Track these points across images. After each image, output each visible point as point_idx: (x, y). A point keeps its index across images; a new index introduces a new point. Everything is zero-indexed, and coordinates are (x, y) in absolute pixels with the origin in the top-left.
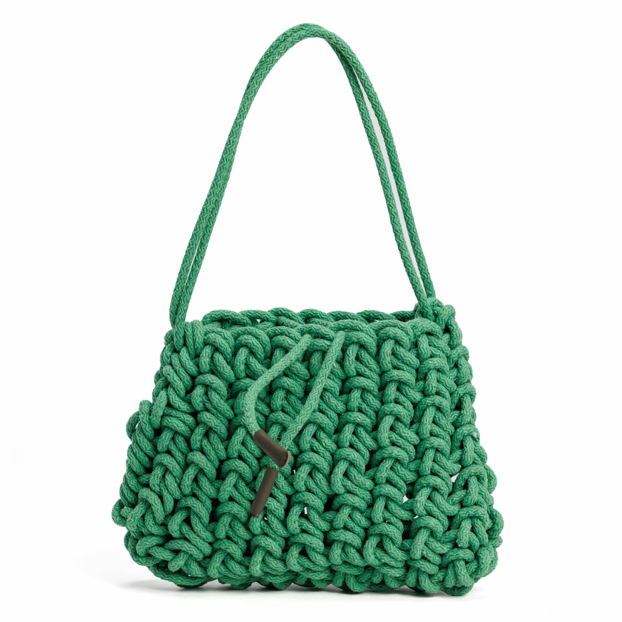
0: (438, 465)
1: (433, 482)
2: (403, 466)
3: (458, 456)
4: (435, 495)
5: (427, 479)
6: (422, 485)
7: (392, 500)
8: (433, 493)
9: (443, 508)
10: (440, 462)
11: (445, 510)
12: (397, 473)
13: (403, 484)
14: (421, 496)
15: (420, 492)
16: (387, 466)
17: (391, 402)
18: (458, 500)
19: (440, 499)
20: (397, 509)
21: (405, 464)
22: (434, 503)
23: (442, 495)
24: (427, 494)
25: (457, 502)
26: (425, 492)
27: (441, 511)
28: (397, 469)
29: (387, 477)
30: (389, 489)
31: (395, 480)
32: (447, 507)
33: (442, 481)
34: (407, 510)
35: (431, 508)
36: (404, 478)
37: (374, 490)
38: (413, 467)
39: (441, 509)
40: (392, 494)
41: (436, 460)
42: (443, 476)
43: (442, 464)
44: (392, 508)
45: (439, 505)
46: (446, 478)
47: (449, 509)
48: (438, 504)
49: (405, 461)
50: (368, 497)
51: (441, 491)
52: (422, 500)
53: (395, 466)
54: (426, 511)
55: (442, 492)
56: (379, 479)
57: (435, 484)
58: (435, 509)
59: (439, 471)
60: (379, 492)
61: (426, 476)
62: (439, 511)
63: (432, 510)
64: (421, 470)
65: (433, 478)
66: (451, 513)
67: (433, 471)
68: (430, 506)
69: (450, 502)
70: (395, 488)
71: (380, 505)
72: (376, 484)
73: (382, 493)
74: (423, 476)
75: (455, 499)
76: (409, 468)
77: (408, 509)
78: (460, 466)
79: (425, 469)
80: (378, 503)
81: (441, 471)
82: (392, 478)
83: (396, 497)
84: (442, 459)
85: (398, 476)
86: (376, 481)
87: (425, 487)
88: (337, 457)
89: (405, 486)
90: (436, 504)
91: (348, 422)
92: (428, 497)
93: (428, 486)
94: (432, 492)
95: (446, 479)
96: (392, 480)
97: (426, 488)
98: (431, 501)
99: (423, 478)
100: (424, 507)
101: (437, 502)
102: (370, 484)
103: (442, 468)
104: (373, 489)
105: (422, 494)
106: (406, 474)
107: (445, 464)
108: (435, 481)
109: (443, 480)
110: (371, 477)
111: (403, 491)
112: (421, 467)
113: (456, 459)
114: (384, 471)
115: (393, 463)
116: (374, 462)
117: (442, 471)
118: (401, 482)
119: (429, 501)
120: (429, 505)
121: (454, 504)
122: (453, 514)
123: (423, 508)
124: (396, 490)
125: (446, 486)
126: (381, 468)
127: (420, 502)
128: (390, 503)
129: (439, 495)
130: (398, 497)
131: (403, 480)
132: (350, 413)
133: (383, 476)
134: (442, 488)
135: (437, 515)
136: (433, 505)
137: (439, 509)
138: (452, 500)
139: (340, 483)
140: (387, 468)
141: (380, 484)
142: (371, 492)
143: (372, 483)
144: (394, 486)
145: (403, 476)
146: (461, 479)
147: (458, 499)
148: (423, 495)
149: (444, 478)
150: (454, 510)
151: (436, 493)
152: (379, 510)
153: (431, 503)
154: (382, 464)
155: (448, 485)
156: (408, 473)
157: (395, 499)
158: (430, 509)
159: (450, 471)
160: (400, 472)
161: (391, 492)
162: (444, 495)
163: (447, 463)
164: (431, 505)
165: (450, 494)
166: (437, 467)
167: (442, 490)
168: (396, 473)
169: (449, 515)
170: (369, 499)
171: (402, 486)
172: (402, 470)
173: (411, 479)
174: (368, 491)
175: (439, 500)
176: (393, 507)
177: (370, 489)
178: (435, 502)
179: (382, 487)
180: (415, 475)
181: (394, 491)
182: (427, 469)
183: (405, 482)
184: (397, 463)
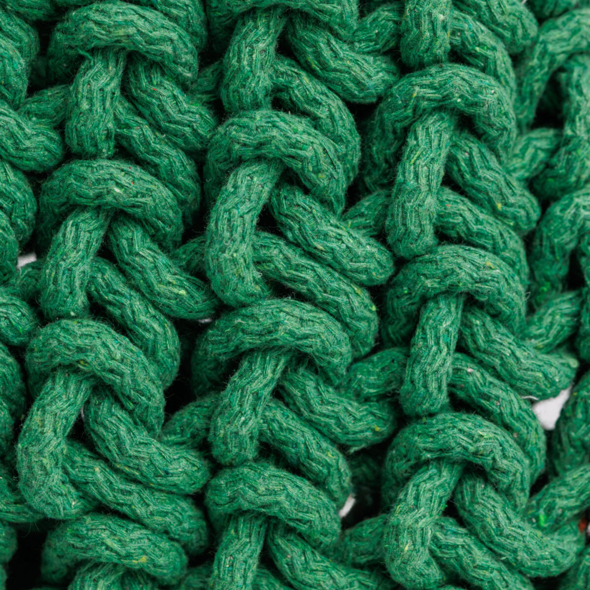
0: (481, 363)
1: (464, 440)
2: (328, 381)
3: (564, 320)
4: (473, 493)
5: (434, 430)
6: (418, 458)
7: (290, 530)
8: (467, 487)
9: (515, 551)
10: (485, 352)
11: (522, 555)
12: (306, 414)
13: (332, 456)
14: (417, 507)
15: (411, 490)
16: (255, 386)
17: (257, 106)
18: (571, 509)
19: (499, 511)
20: (313, 566)
21: (334, 370)
22: (472, 532)
23: (507, 493)
24: (440, 493)
25: (568, 514)
26: (429, 485)
27: (507, 563)
28: (305, 397)
29: (261, 434)
30: (274, 485)
31: (296, 445)
32: (532, 545)
33: (502, 435)
34: (357, 566)
35: (461, 552)
36: (337, 431)
37: (209, 494)
38: (372, 379)
39: (507, 555)
40: (286, 505)
41: (471, 345)
42: (506, 411)
43: (497, 362)
44: (291, 566)
45: (497, 539)
46: (518, 419)
47: (539, 553)
48: (489, 535)
49: (336, 361)
50: (186, 525)
51: (499, 477)
52: (421, 524)
53: (291, 382)
54: (442, 566)
55: (505, 480)
56: (225, 443)
57: (472, 449)
58: (480, 556)
59: (485, 390)
60: (232, 499)
61: (431, 415)
62: (496, 565)
63: (466, 560)
64: (408, 393)
65: (461, 425)
66: (547, 568)
67: (461, 394)
68: (455, 547)
69: (542, 518)
70: (298, 481)
71: (241, 557)
72: (216, 467)
73: (246, 506)
74: (418, 417)
75: (561, 503)
76: (354, 385)
77: (363, 560)
78: (574, 363)
79: (426, 387)
80: (231, 550)
81: (495, 392)
82: (282, 436)
83: (307, 517)
84: (497, 337)
85: (310, 423)
86: (215, 452)
87: (427, 462)
88: (36, 360)
89: (343, 465)
90: (482, 534)
91: (72, 208)
92: (443, 506)
93: (442, 457)
94: (460, 482)
95: (517, 425)
96: (283, 443)
97: (433, 471)
98: (461, 522)
99: (419, 428)
100: (431, 552)
101: (484, 528)
102: (190, 469)
103: (499, 377)
104: (205, 487)
105: (417, 498)
106: (342, 415)
107: (512, 361)
108: (470, 436)
109: (507, 427)
110: (193, 436)
111: (334, 487)
112: (407, 379)
113: (553, 332)
114: (247, 407)
115: (284, 372)
116: (204, 370)
117: (498, 390)
118: (324, 451)
119: (450, 524)
120: (452, 540)
121: (556, 526)
122: (555, 571)
123: (426, 556)
124: (306, 487)
125: (520, 454)
126: (230, 396)
127: (412, 532)
128: (280, 541)
129: (492, 494)
130: (313, 517)
131: (334, 441)
132: (77, 167)
133: (244, 431)
134: (503, 463)
135: (491, 582)
136: (469, 541)
137: (496, 556)
138: (549, 510)
139: (57, 476)
140: (257, 397)
141: (231, 466)
142: (198, 499)
143: (197, 462)
144: (296, 469)
145: (333, 421)
146: (580, 416)
147: (572, 503)
148: (423, 500)
149: (508, 419)
150: (562, 552)
151: (480, 487)
152: (238, 577)
153: (462, 530)
154: (235, 378)
155: (529, 448)
156: (354, 407)
157: (303, 528)
158: (458, 558)
159: (532, 388)
160: (318, 408)
161: (282, 498)
162: (514, 491)
163: (518, 353)
164: (460, 541)
165: (539, 485)
166: (474, 374)
167: (505, 473)
168: (299, 414)
169: (543, 574)
170: (190, 531)
171: (329, 466)
172: (326, 396)
173: (369, 434)
174: (186, 496)
175: (496, 519)
176: (299, 561)
177: (191, 490)
178: (478, 527)
179: (244, 479)
180: (384, 414)
181: (294, 492)
182: (433, 386)
183: (343, 448)
184: (301, 370)
